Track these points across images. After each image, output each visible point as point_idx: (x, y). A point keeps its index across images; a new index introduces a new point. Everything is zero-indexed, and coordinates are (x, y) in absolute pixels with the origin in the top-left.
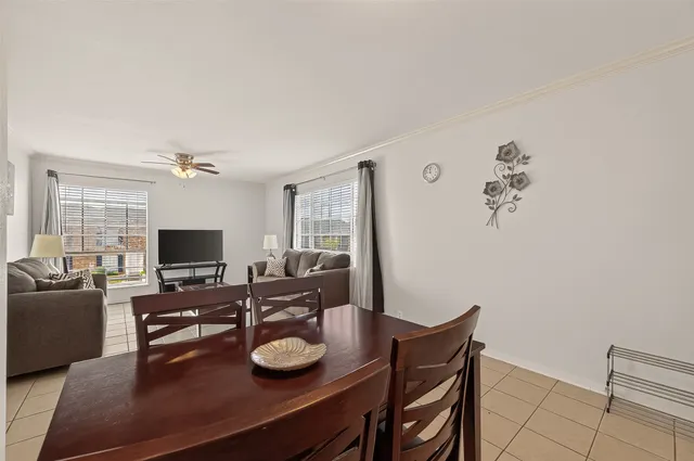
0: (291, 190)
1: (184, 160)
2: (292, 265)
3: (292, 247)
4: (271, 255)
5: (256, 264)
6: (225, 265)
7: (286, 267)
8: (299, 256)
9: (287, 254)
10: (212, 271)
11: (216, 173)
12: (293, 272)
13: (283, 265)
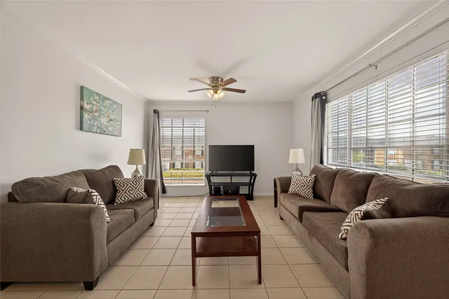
0: (321, 99)
1: (217, 83)
2: (324, 185)
3: (322, 162)
4: (298, 170)
5: (280, 179)
6: (255, 175)
7: (314, 188)
8: (333, 176)
9: (315, 170)
10: (247, 180)
11: (243, 91)
12: (325, 195)
13: (311, 184)
